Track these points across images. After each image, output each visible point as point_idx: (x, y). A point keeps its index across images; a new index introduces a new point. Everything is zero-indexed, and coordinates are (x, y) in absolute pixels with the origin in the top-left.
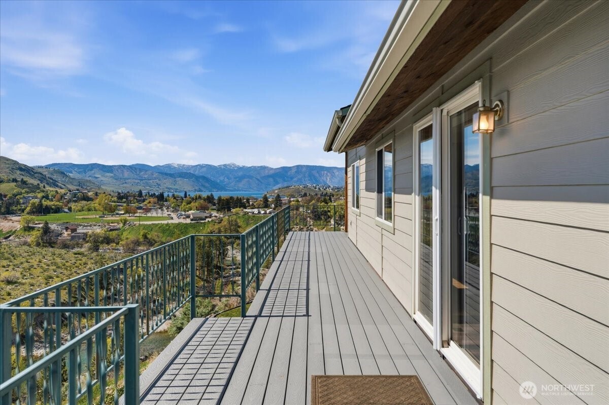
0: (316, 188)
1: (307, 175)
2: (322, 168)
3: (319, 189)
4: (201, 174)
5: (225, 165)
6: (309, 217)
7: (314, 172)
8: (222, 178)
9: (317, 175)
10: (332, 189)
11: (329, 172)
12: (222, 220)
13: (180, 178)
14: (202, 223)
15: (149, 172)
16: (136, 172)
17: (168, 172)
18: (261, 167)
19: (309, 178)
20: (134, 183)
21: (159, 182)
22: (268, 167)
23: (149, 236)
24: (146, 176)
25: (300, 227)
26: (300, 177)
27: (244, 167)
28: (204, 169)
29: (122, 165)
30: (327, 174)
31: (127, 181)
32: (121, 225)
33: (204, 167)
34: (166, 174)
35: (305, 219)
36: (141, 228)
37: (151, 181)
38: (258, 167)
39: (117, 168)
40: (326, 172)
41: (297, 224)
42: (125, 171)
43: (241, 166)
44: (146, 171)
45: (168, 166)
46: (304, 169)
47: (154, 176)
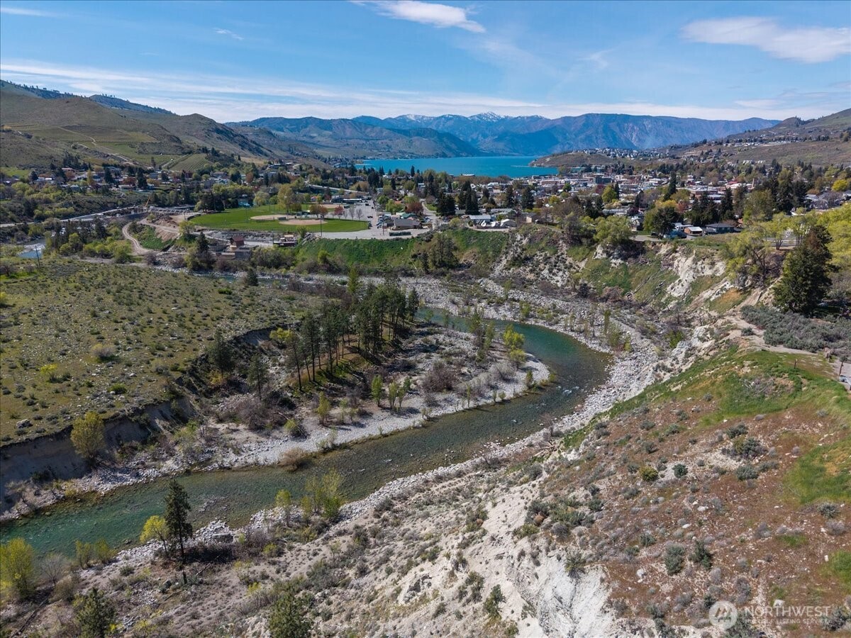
0: (609, 155)
1: (600, 130)
2: (626, 118)
3: (615, 156)
4: (446, 131)
5: (479, 116)
6: (562, 239)
7: (613, 125)
8: (474, 136)
9: (617, 130)
10: (635, 157)
11: (637, 125)
12: (432, 237)
13: (416, 138)
14: (403, 240)
15: (378, 129)
16: (361, 129)
17: (403, 128)
18: (532, 117)
19: (604, 135)
20: (359, 144)
21: (390, 143)
22: (541, 118)
23: (329, 258)
24: (373, 135)
25: (546, 255)
26: (589, 133)
27: (506, 117)
28: (450, 123)
29: (343, 120)
30: (633, 128)
31: (350, 142)
32: (299, 237)
33: (451, 119)
34: (400, 131)
35: (555, 242)
36: (322, 245)
37: (380, 142)
38: (528, 118)
39: (336, 123)
40: (631, 125)
41: (542, 250)
42: (347, 127)
43: (502, 117)
44: (374, 127)
45: (403, 119)
46: (597, 121)
47: (384, 134)
